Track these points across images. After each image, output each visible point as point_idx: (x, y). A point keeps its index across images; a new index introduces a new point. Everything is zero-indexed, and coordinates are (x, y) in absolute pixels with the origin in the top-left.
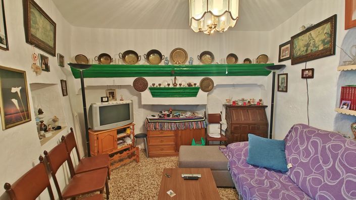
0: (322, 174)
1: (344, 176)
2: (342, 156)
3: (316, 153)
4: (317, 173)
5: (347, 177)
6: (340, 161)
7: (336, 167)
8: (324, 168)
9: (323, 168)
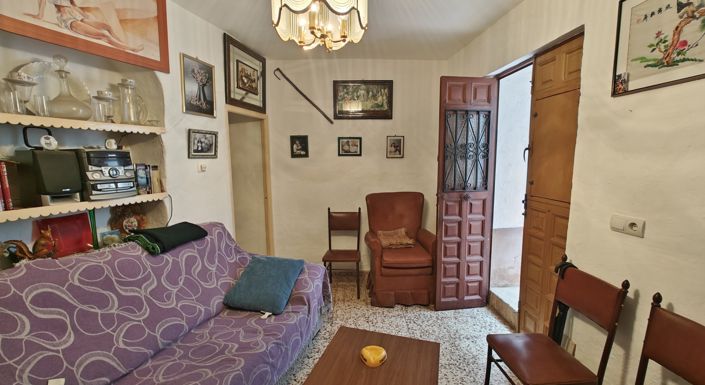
0: (122, 320)
1: (143, 292)
2: (116, 275)
3: (69, 308)
4: (117, 328)
5: (146, 291)
6: (121, 283)
7: (123, 293)
8: (113, 311)
9: (113, 314)
